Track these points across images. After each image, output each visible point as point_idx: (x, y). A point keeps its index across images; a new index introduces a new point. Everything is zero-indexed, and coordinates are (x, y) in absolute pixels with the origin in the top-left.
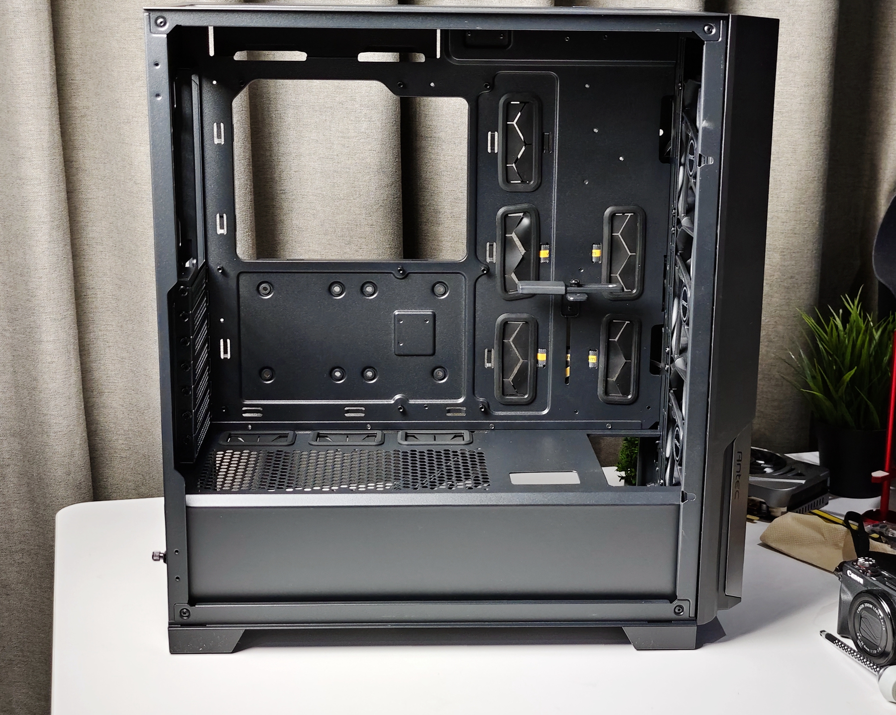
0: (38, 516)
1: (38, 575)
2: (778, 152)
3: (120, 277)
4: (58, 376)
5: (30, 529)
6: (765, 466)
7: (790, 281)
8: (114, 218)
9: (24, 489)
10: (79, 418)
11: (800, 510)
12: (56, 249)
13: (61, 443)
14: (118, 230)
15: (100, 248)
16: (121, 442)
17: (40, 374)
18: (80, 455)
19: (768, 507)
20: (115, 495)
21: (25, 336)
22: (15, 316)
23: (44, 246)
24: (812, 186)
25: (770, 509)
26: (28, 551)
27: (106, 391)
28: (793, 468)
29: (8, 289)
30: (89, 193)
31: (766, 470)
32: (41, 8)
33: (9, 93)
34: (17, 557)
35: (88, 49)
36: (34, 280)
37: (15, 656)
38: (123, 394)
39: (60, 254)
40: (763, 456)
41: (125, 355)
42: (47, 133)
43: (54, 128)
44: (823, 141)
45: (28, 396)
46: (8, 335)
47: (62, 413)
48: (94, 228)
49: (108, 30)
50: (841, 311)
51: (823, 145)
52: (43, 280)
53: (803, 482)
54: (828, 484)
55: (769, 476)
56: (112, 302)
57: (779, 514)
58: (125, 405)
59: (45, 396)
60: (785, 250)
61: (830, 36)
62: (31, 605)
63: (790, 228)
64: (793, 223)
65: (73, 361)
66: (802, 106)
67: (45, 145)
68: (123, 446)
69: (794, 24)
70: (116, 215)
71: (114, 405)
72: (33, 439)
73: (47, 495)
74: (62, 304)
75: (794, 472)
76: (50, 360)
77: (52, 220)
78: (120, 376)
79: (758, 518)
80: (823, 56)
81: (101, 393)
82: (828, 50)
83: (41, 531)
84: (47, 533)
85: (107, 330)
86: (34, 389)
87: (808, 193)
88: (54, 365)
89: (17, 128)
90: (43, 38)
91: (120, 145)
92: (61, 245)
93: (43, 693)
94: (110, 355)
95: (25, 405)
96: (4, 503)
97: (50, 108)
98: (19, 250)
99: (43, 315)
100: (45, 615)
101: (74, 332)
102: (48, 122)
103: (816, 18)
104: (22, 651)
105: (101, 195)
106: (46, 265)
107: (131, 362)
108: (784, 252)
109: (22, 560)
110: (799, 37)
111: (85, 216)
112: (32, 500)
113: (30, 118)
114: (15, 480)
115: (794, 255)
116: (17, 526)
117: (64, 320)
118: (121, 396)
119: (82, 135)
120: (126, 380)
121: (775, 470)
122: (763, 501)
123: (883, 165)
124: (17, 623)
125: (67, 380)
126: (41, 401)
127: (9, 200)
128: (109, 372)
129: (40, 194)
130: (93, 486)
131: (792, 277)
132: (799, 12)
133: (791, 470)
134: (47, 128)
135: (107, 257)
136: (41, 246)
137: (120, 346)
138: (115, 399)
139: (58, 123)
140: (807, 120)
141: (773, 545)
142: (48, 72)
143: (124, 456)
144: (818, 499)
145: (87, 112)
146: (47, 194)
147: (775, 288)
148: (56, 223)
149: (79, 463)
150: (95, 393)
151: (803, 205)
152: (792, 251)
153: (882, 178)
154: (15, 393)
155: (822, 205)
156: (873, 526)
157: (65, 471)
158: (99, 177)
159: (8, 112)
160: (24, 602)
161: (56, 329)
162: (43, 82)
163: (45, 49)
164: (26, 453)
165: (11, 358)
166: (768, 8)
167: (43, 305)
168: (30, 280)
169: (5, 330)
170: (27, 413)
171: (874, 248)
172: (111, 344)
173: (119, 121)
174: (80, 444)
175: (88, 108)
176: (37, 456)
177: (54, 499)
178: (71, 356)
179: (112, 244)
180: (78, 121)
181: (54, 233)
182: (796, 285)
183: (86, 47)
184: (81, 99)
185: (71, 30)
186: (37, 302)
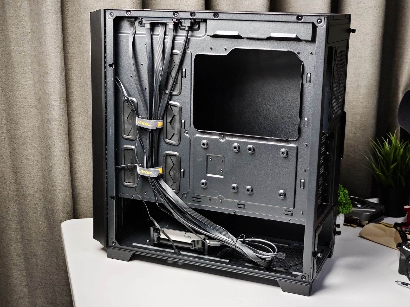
0: (50, 225)
1: (50, 251)
2: (360, 74)
3: (86, 124)
4: (61, 166)
5: (47, 231)
6: (358, 204)
7: (364, 127)
8: (84, 99)
9: (45, 214)
10: (69, 184)
11: (374, 222)
12: (62, 112)
13: (61, 194)
14: (86, 105)
15: (77, 112)
16: (84, 194)
17: (53, 165)
18: (69, 199)
19: (360, 221)
20: (81, 216)
21: (47, 149)
22: (43, 141)
23: (57, 111)
24: (374, 87)
25: (361, 222)
26: (46, 240)
27: (78, 172)
28: (369, 205)
29: (40, 129)
30: (73, 89)
31: (358, 205)
32: (58, 11)
33: (43, 47)
34: (41, 243)
35: (74, 28)
36: (52, 125)
37: (38, 285)
38: (86, 174)
39: (63, 114)
40: (356, 200)
41: (87, 157)
42: (59, 63)
43: (62, 61)
44: (378, 69)
45: (48, 174)
46: (39, 148)
47: (62, 181)
48: (75, 104)
49: (84, 21)
50: (387, 139)
51: (378, 71)
52: (56, 125)
53: (375, 210)
54: (384, 212)
55: (360, 208)
56: (82, 135)
57: (365, 224)
58: (86, 178)
59: (55, 174)
60: (362, 114)
61: (381, 26)
62: (46, 263)
63: (364, 105)
64: (365, 103)
65: (67, 160)
66: (370, 54)
67: (58, 68)
68: (85, 196)
69: (367, 20)
70: (85, 98)
71: (82, 178)
72: (49, 193)
73: (55, 216)
74: (64, 135)
75: (370, 206)
76: (58, 159)
77: (60, 100)
78: (84, 166)
79: (356, 226)
80: (379, 34)
81: (76, 173)
82: (381, 31)
83: (52, 231)
84: (54, 233)
85: (79, 147)
86: (51, 171)
87: (372, 91)
88: (59, 161)
89: (47, 61)
90: (58, 24)
91: (88, 68)
92: (64, 111)
93: (50, 301)
94: (81, 157)
95: (46, 178)
96: (36, 220)
97: (60, 53)
98: (46, 112)
99: (56, 140)
100: (52, 267)
101: (68, 147)
102: (59, 59)
103: (376, 18)
104: (42, 283)
105: (79, 90)
106: (58, 119)
107: (90, 160)
108: (361, 115)
109: (43, 244)
110: (369, 26)
111: (71, 99)
112: (48, 218)
113: (52, 57)
114: (41, 210)
115: (366, 116)
116: (41, 230)
117: (64, 142)
118: (85, 174)
119: (71, 65)
120: (87, 168)
121: (362, 206)
122: (358, 218)
123: (401, 80)
124: (40, 271)
125: (65, 167)
126: (53, 176)
127: (42, 92)
128: (80, 165)
129: (56, 89)
130: (74, 213)
131: (365, 126)
132: (369, 16)
133: (369, 206)
134: (59, 61)
135: (80, 116)
136: (55, 111)
137: (85, 153)
138: (82, 176)
139: (63, 59)
140: (372, 60)
141: (365, 237)
142: (60, 38)
143: (85, 200)
144: (380, 218)
145: (74, 55)
146: (59, 89)
147: (358, 130)
148: (62, 101)
149: (69, 203)
150: (74, 173)
151: (370, 96)
152: (365, 115)
153: (400, 85)
154: (42, 173)
155: (377, 95)
156: (405, 228)
157: (63, 206)
158: (78, 82)
159: (43, 54)
160: (44, 262)
161: (61, 146)
162: (58, 42)
163: (59, 28)
164: (46, 198)
165: (40, 158)
166: (356, 14)
167: (55, 136)
168: (50, 125)
169: (38, 146)
170: (47, 181)
171: (397, 113)
172: (81, 153)
173: (88, 59)
174: (69, 195)
175: (74, 53)
176: (51, 200)
177: (58, 218)
178: (67, 158)
179: (82, 111)
180: (70, 59)
181: (61, 105)
182: (367, 129)
183: (74, 27)
184: (71, 49)
185: (67, 20)
186: (53, 134)
